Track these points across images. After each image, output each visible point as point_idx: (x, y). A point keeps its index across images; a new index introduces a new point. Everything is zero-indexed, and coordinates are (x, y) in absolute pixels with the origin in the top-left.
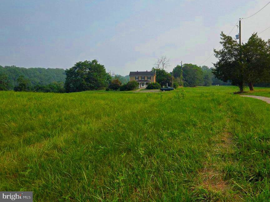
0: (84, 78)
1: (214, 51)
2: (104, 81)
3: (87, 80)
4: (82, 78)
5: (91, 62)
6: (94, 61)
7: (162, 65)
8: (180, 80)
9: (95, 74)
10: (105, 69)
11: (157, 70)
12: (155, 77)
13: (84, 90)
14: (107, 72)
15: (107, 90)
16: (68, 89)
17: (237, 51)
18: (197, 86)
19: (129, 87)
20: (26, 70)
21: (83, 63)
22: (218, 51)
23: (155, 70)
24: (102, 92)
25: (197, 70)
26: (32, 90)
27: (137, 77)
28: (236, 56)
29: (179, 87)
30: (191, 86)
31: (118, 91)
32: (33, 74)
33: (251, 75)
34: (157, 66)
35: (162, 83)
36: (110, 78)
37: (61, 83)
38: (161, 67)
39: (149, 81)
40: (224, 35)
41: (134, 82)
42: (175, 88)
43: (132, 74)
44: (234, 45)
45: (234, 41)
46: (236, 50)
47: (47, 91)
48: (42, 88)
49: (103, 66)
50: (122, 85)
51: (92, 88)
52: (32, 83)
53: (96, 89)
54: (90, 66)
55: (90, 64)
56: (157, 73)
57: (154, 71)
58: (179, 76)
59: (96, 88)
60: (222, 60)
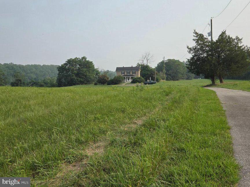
0: (75, 74)
1: (187, 48)
2: (93, 76)
3: (77, 75)
4: (73, 73)
5: (81, 59)
6: (83, 58)
7: (146, 61)
8: (162, 74)
9: (85, 69)
10: (94, 65)
11: (142, 65)
12: (139, 72)
13: (74, 84)
14: (95, 68)
15: (96, 84)
16: (60, 84)
17: (208, 48)
18: (179, 80)
19: (116, 81)
20: (23, 66)
21: (73, 60)
22: (191, 47)
23: (140, 65)
24: (91, 86)
25: (179, 65)
26: (28, 85)
27: (123, 72)
28: (207, 52)
29: (162, 81)
30: (174, 80)
31: (105, 85)
32: (29, 70)
33: (220, 69)
34: (141, 61)
35: (146, 77)
36: (99, 73)
37: (54, 79)
38: (145, 63)
39: (133, 76)
40: (196, 33)
41: (120, 76)
42: (158, 82)
43: (118, 69)
44: (205, 42)
45: (206, 39)
46: (207, 46)
47: (41, 86)
48: (36, 83)
49: (92, 62)
50: (109, 79)
51: (82, 83)
52: (29, 78)
53: (86, 84)
54: (80, 62)
55: (80, 61)
56: (141, 68)
57: (139, 67)
58: (162, 71)
59: (85, 82)
60: (195, 55)
